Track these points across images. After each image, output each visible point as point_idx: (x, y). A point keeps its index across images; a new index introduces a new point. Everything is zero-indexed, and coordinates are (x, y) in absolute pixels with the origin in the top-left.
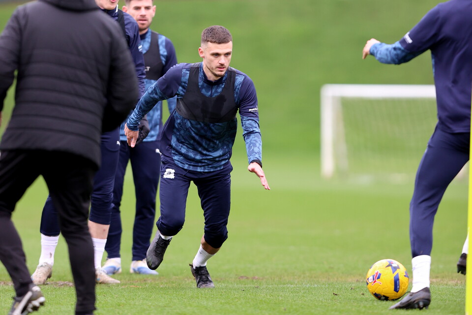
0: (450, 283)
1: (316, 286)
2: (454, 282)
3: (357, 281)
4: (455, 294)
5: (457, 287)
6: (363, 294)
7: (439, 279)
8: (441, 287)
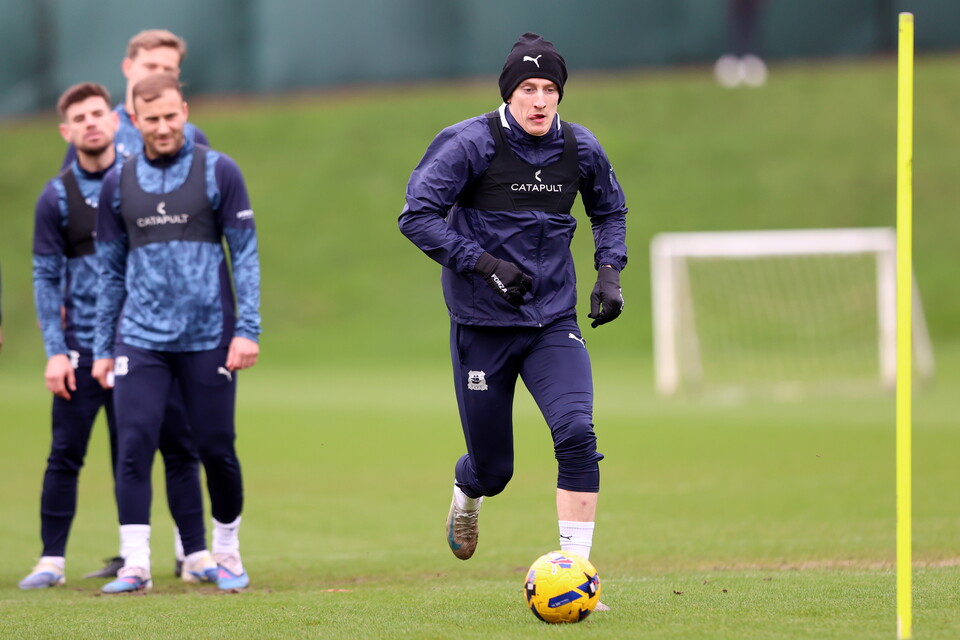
0: (872, 567)
1: (645, 579)
2: (879, 566)
3: (716, 569)
4: (879, 585)
5: (883, 574)
6: (725, 591)
7: (854, 562)
8: (857, 574)
